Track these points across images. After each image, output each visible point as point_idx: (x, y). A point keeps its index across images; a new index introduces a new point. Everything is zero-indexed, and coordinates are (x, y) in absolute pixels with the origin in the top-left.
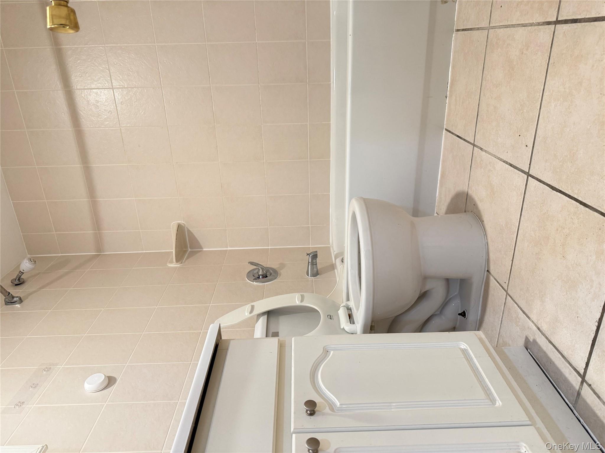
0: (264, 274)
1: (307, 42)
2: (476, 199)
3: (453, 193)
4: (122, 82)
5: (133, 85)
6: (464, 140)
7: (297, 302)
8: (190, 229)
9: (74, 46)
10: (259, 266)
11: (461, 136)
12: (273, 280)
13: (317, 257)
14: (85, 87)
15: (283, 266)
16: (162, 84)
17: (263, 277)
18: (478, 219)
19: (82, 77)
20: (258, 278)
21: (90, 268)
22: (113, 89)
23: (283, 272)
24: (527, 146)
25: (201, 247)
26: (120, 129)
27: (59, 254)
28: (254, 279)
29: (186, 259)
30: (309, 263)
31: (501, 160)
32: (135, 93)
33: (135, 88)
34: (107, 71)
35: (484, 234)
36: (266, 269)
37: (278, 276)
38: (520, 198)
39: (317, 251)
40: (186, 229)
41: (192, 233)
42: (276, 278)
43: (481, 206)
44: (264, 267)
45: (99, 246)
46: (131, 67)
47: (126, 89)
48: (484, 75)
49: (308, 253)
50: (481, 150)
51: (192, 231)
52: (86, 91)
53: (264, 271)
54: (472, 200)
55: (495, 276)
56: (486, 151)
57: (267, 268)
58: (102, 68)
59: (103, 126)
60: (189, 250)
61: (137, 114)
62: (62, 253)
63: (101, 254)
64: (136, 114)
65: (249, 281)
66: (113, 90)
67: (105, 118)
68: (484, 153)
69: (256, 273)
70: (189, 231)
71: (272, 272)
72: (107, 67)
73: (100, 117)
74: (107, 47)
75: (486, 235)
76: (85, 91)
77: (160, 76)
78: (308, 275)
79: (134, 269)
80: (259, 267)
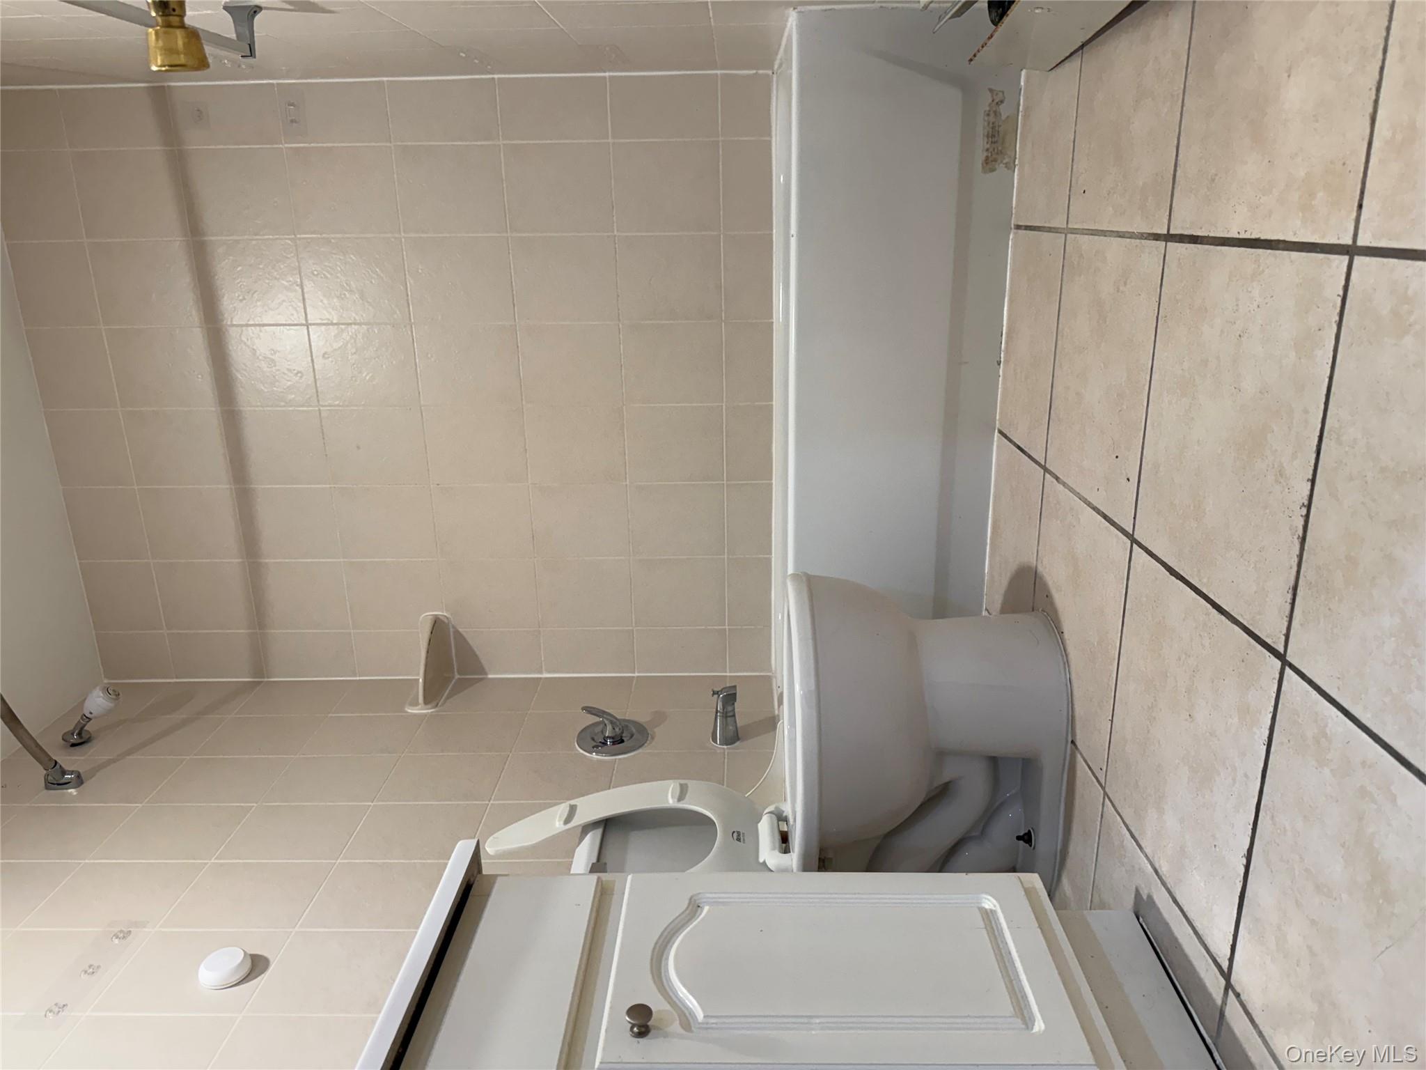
0: (616, 735)
1: (722, 236)
2: (1050, 583)
3: (1012, 567)
4: (328, 312)
5: (351, 319)
6: (1030, 457)
7: (671, 801)
8: (460, 630)
9: (231, 238)
10: (605, 716)
11: (1023, 447)
12: (634, 750)
13: (735, 700)
14: (248, 321)
15: (660, 717)
16: (412, 318)
17: (614, 743)
18: (1053, 629)
19: (244, 301)
20: (603, 743)
21: (235, 712)
22: (307, 325)
23: (658, 731)
24: (1128, 480)
25: (482, 671)
26: (319, 410)
27: (173, 678)
28: (593, 747)
29: (448, 698)
30: (717, 713)
31: (1089, 504)
32: (354, 336)
33: (355, 324)
34: (298, 288)
35: (1063, 659)
36: (620, 724)
37: (648, 742)
38: (1121, 586)
39: (735, 687)
40: (451, 630)
41: (465, 640)
42: (643, 744)
43: (1059, 599)
44: (616, 719)
45: (260, 662)
46: (348, 282)
47: (336, 327)
48: (1060, 326)
49: (716, 689)
50: (1057, 480)
51: (464, 634)
52: (250, 331)
53: (617, 730)
54: (1045, 586)
55: (1084, 755)
56: (1064, 484)
57: (624, 720)
58: (287, 282)
59: (283, 404)
60: (457, 676)
61: (356, 381)
62: (177, 678)
63: (262, 682)
64: (354, 379)
65: (581, 751)
66: (308, 328)
67: (288, 387)
68: (1061, 487)
69: (598, 733)
70: (457, 632)
71: (634, 731)
72: (299, 280)
73: (277, 384)
74: (300, 239)
75: (1067, 663)
76: (249, 328)
77: (408, 300)
78: (715, 740)
79: (331, 717)
80: (605, 720)
